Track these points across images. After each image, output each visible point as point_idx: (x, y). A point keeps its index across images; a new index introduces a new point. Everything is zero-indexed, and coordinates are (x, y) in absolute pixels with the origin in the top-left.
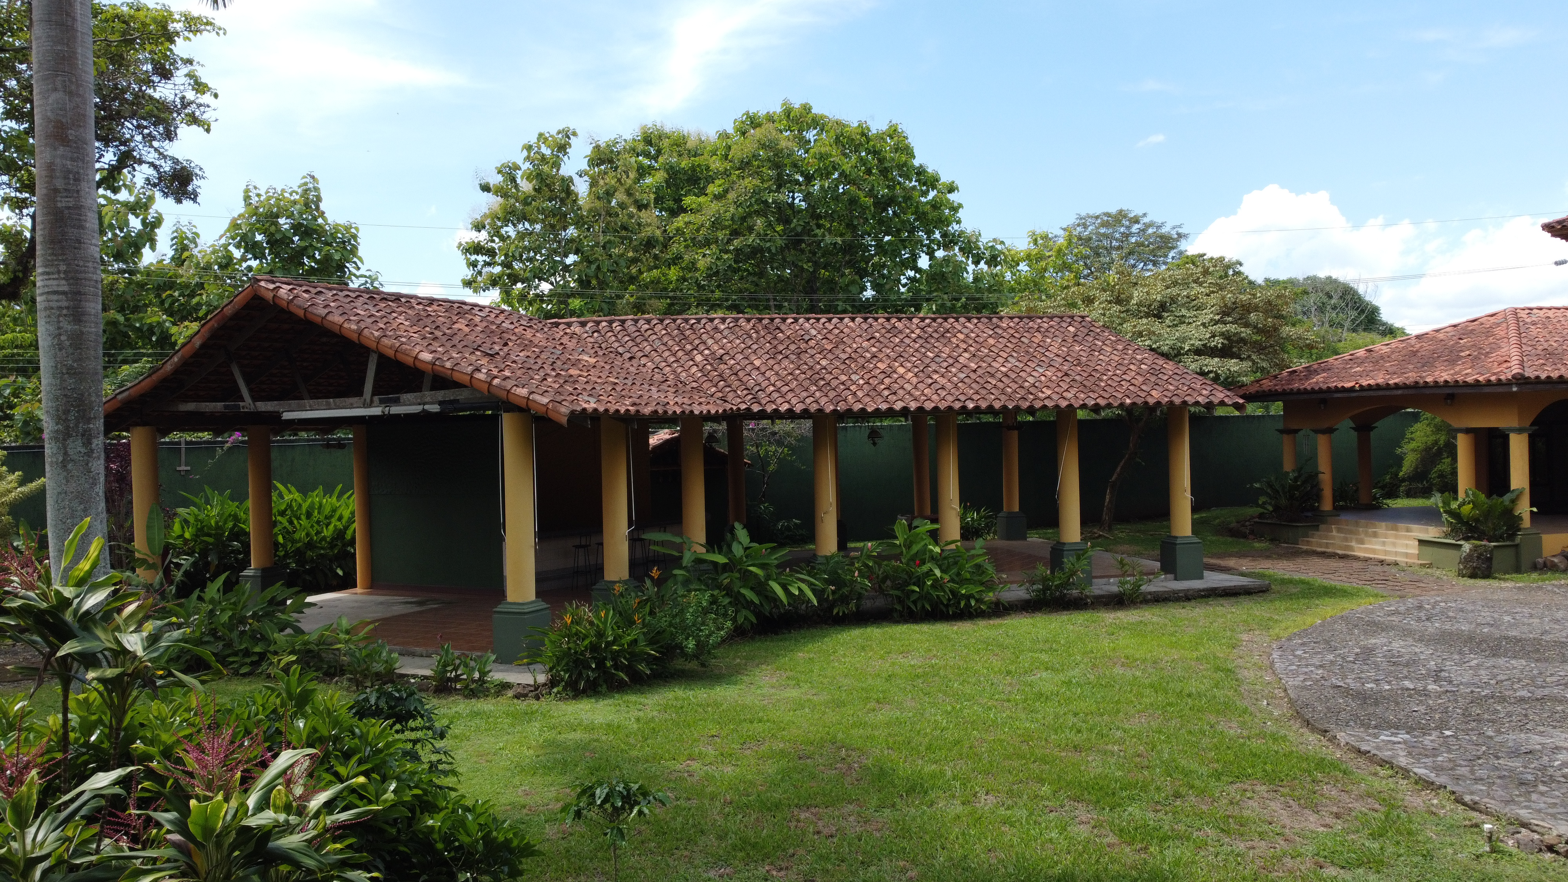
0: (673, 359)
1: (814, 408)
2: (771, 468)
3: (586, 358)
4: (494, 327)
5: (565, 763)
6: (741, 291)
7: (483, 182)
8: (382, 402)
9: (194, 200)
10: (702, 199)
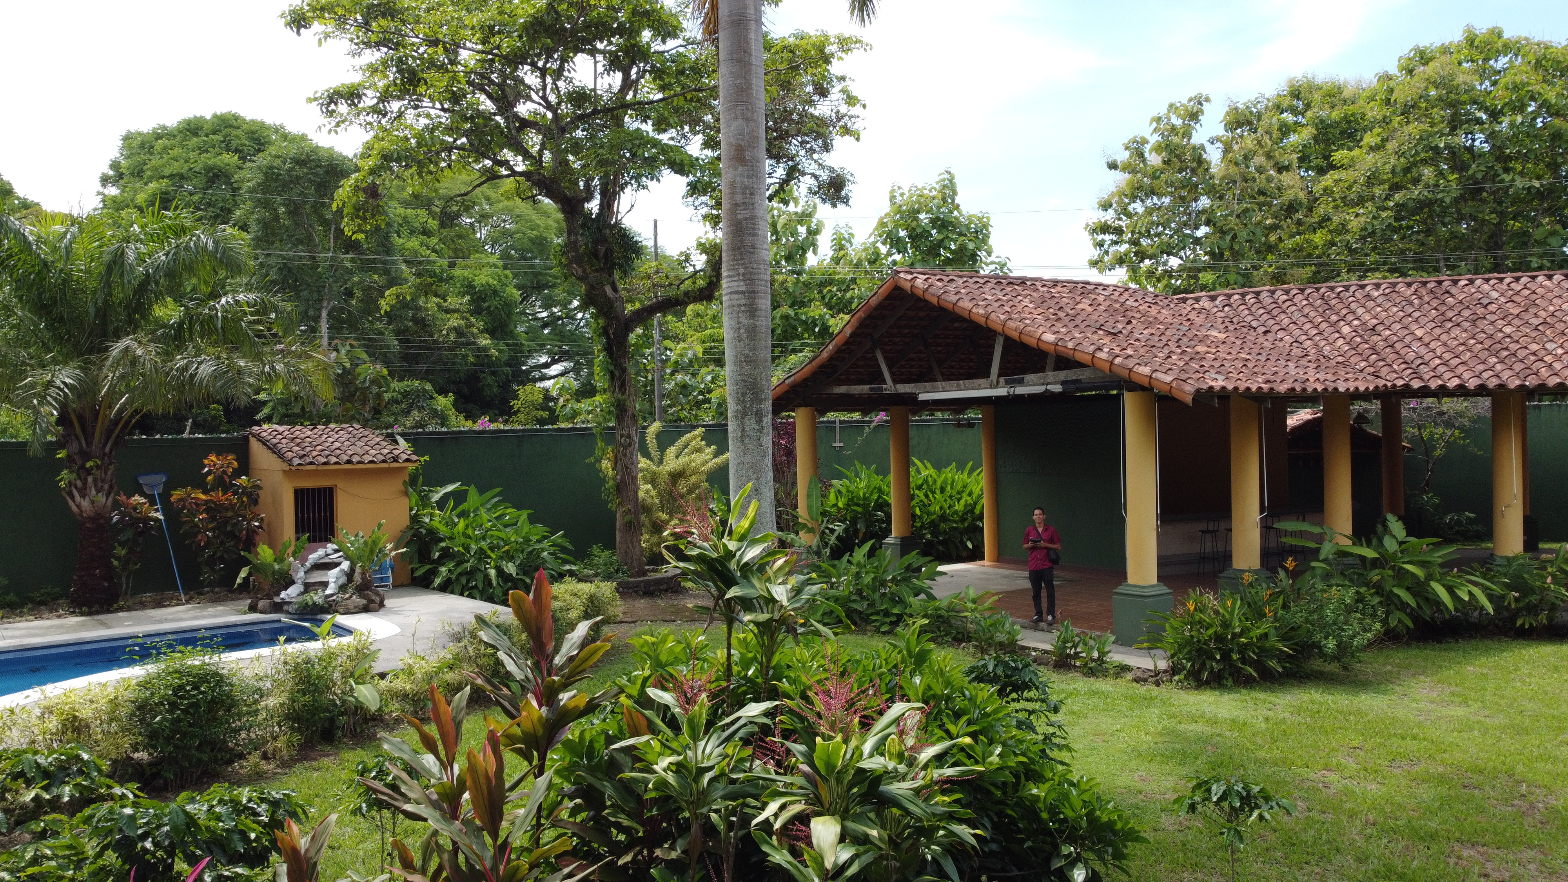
0: (1314, 332)
1: (1492, 383)
2: (1437, 453)
3: (1215, 333)
4: (1118, 306)
5: (1184, 755)
6: (1403, 252)
7: (1110, 160)
8: (1007, 382)
9: (847, 203)
10: (1356, 152)
